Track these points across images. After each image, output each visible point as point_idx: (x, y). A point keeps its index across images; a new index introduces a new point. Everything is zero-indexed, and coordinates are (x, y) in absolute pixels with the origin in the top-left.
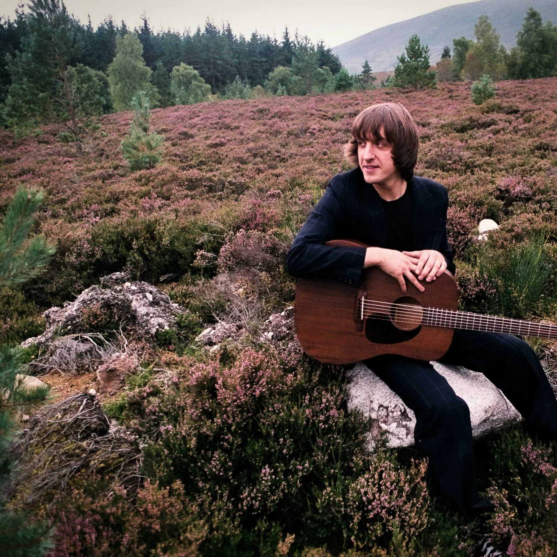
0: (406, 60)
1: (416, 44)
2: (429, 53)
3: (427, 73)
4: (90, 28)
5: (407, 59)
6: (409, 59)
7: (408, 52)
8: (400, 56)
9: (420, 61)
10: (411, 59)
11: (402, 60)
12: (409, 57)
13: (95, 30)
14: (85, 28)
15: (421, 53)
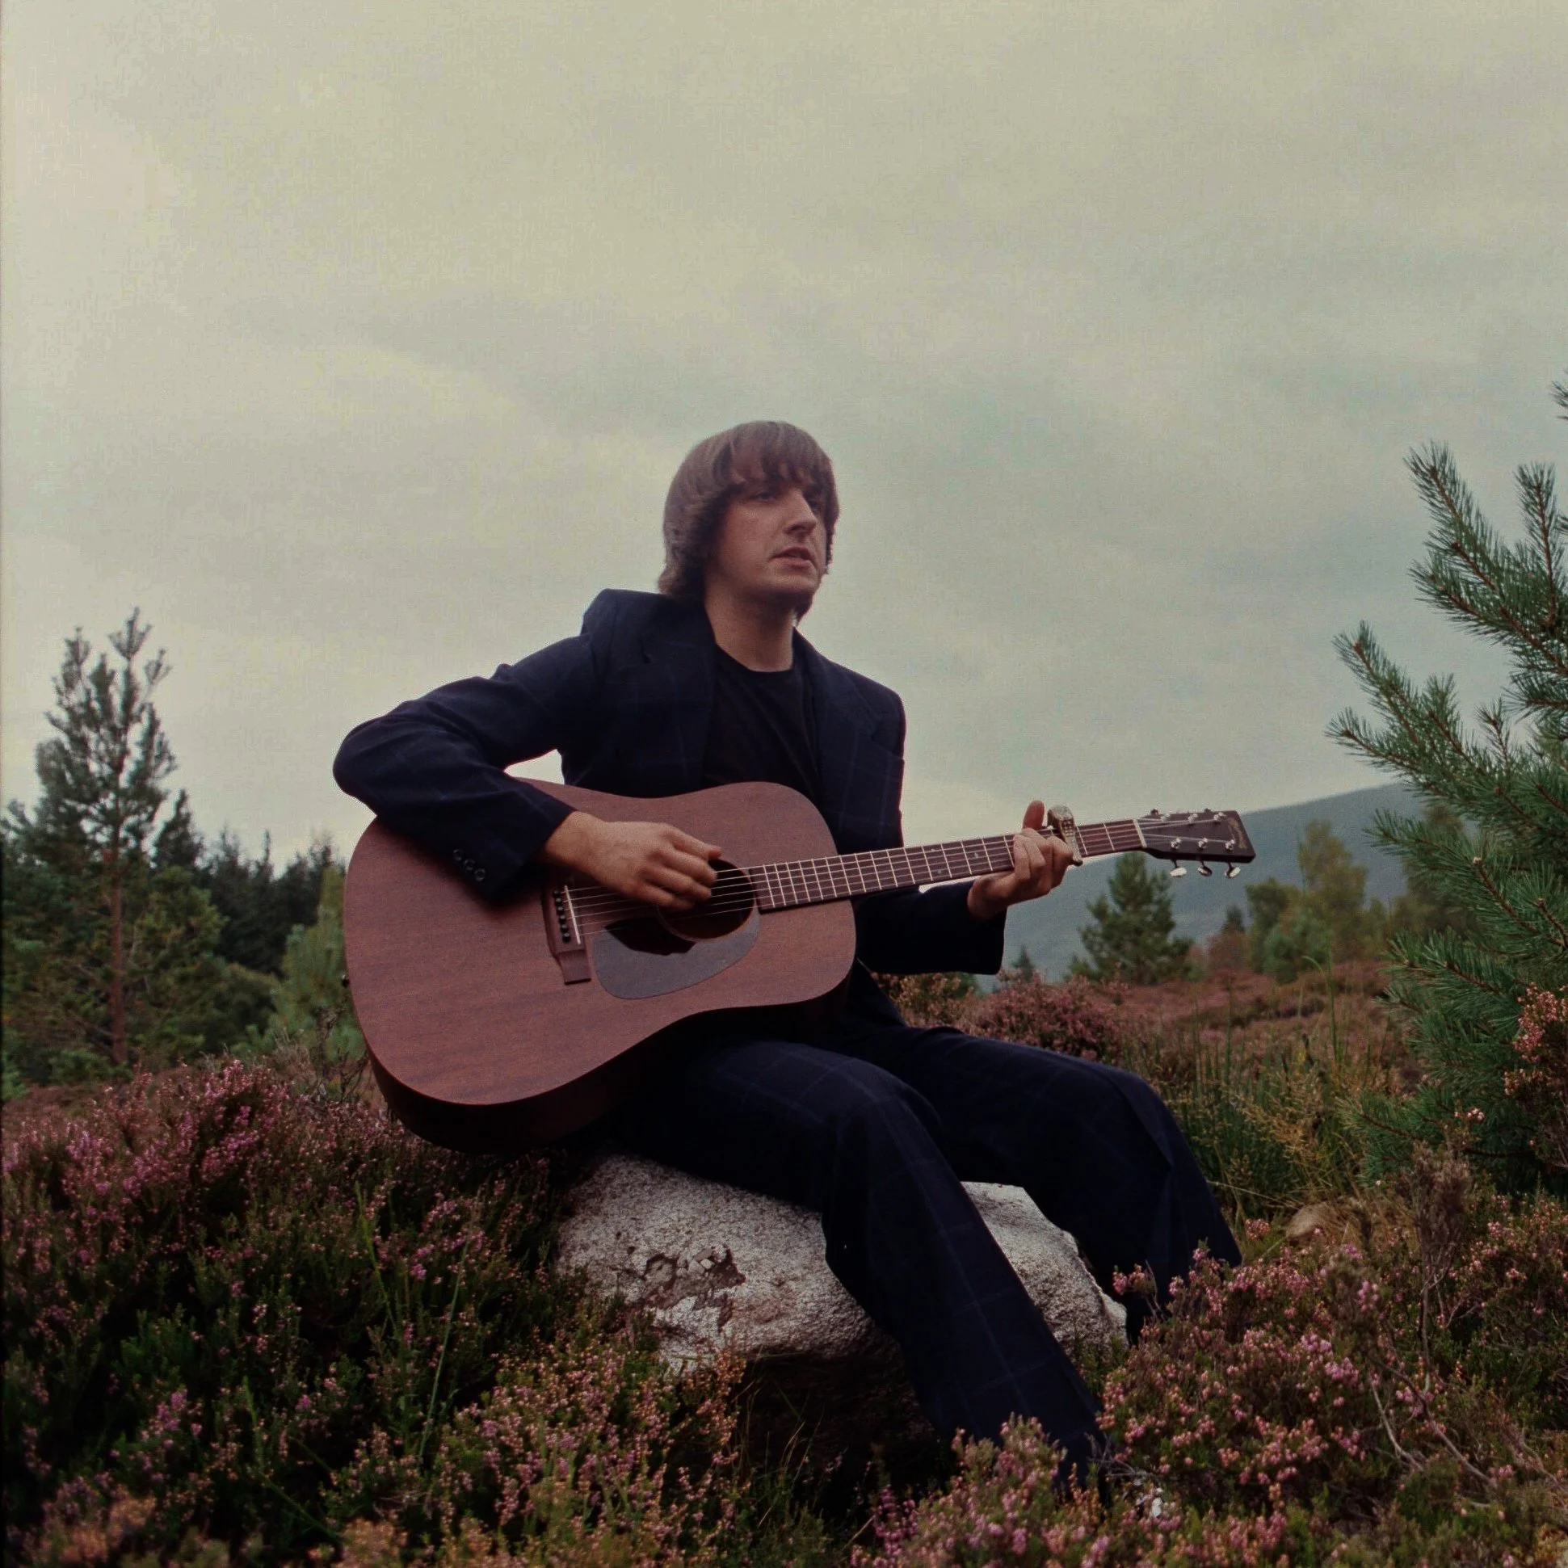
0: (1110, 911)
1: (1136, 871)
2: (1170, 892)
3: (1170, 939)
4: (264, 869)
5: (1113, 907)
6: (1118, 909)
7: (1115, 891)
8: (1093, 902)
9: (1149, 912)
10: (1123, 906)
11: (1100, 912)
12: (1118, 902)
13: (279, 872)
14: (253, 868)
15: (1149, 891)
